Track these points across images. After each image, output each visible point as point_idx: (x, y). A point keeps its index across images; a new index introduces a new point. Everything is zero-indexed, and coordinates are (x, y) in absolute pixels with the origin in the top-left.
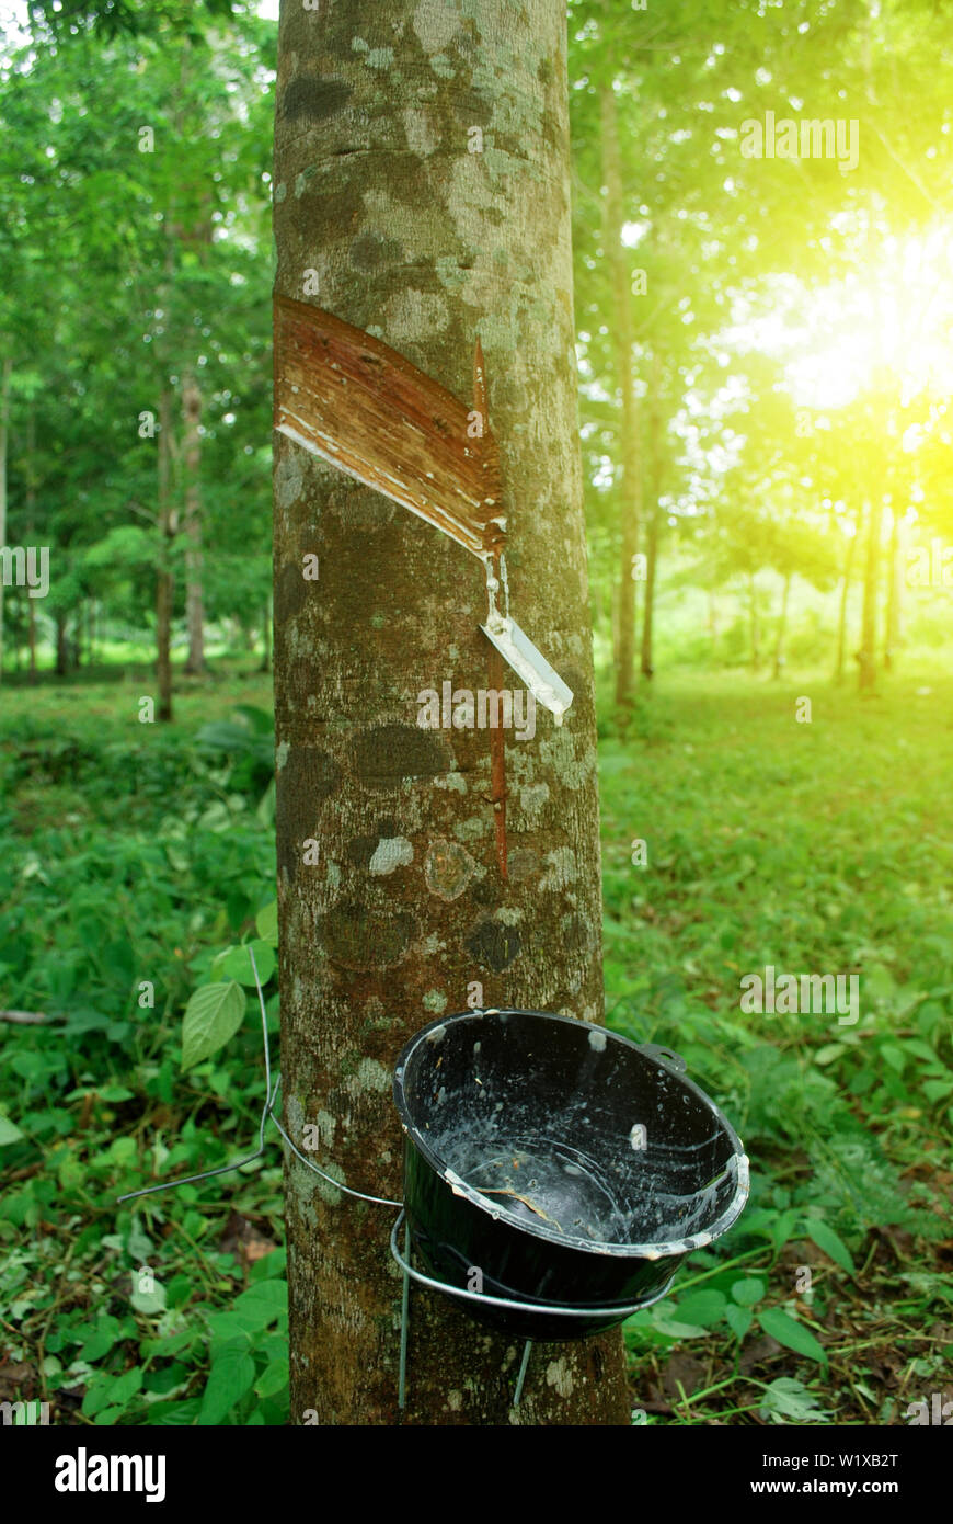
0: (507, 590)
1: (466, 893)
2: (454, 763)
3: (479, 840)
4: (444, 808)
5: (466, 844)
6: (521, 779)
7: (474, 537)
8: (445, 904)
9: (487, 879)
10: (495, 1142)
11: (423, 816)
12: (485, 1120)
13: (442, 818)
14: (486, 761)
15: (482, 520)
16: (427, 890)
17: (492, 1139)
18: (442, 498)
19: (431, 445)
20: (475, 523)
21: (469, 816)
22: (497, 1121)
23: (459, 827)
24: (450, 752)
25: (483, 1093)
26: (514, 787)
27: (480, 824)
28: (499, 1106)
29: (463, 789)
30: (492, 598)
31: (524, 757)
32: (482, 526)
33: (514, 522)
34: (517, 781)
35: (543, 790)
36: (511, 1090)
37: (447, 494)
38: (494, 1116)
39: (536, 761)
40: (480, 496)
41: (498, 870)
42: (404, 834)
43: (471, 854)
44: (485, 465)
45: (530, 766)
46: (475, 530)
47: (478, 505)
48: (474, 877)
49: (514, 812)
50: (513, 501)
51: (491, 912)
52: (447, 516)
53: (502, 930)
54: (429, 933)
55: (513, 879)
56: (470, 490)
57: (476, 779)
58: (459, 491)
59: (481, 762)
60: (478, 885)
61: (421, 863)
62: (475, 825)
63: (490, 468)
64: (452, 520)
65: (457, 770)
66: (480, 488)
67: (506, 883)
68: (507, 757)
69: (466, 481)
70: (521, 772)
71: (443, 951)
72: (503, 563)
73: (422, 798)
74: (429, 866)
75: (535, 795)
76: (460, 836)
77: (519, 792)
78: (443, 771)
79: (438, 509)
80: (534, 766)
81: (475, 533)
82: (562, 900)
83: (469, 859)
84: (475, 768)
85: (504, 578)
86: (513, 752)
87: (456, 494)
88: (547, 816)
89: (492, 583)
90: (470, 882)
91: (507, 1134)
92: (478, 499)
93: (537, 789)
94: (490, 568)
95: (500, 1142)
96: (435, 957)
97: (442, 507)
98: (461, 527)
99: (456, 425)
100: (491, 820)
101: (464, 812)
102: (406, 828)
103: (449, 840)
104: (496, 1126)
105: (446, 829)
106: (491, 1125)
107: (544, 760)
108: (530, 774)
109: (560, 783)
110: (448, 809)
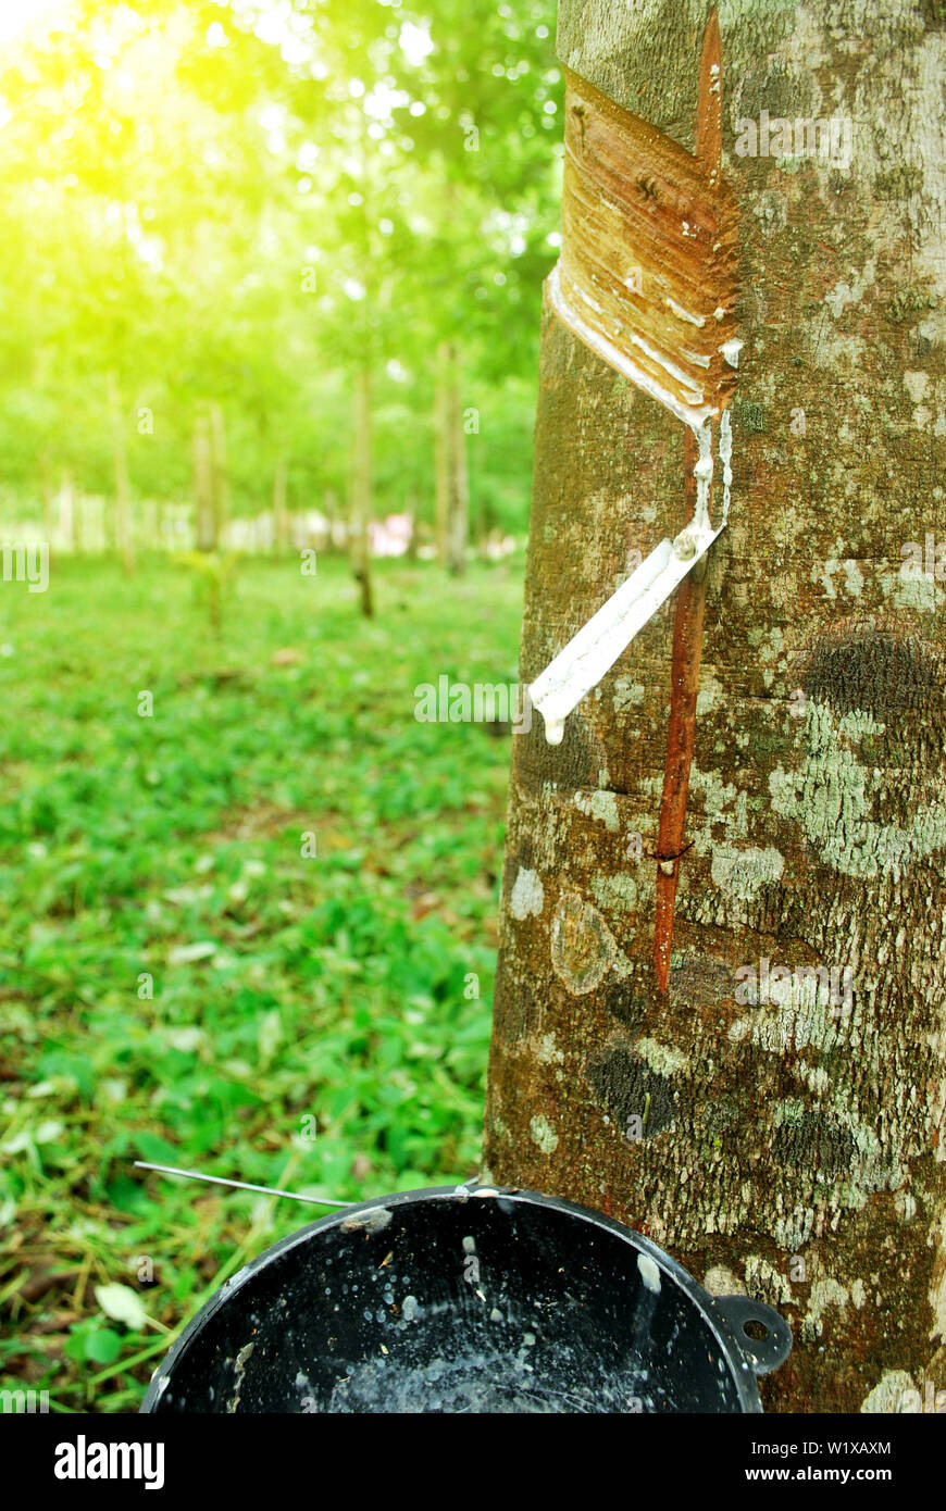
0: (728, 477)
1: (597, 992)
2: (604, 777)
3: (628, 915)
4: (583, 845)
5: (606, 912)
6: (719, 831)
7: (690, 383)
8: (569, 997)
9: (632, 980)
10: (531, 1391)
11: (558, 848)
12: (510, 1354)
13: (580, 860)
14: (653, 784)
15: (704, 350)
16: (550, 966)
17: (525, 1385)
18: (643, 319)
19: (631, 229)
20: (693, 358)
21: (619, 869)
22: (529, 1361)
23: (599, 882)
24: (600, 757)
25: (496, 1314)
26: (702, 842)
27: (632, 887)
28: (530, 1339)
29: (613, 823)
30: (703, 493)
31: (730, 791)
32: (704, 361)
33: (760, 346)
34: (708, 832)
35: (771, 865)
36: (542, 1319)
37: (651, 310)
38: (523, 1353)
39: (757, 804)
40: (705, 306)
41: (651, 974)
42: (538, 868)
43: (613, 930)
44: (717, 246)
45: (741, 811)
46: (693, 371)
47: (700, 321)
48: (611, 970)
49: (695, 884)
50: (761, 305)
51: (633, 1038)
52: (648, 351)
53: (646, 1074)
54: (547, 1030)
55: (676, 998)
56: (690, 297)
57: (634, 811)
58: (669, 302)
59: (645, 784)
60: (617, 986)
61: (549, 921)
62: (622, 885)
63: (724, 248)
64: (655, 355)
65: (608, 788)
66: (708, 290)
67: (663, 1000)
68: (692, 784)
69: (682, 281)
70: (720, 817)
71: (558, 1065)
72: (726, 428)
73: (560, 821)
74: (557, 929)
75: (746, 865)
76: (600, 896)
77: (710, 852)
78: (587, 784)
79: (636, 339)
80: (750, 812)
81: (693, 375)
82: (782, 1071)
83: (609, 939)
84: (637, 792)
85: (726, 455)
86: (707, 778)
87: (663, 310)
88: (771, 910)
89: (704, 466)
90: (607, 976)
91: (546, 1383)
92: (703, 312)
93: (752, 855)
94: (705, 440)
95: (538, 1393)
96: (549, 1070)
97: (642, 335)
98: (670, 368)
99: (670, 184)
100: (650, 887)
101: (611, 860)
102: (540, 861)
103: (586, 899)
104: (530, 1368)
105: (581, 877)
106: (520, 1364)
107: (776, 804)
108: (739, 824)
109: (816, 857)
110: (589, 849)
